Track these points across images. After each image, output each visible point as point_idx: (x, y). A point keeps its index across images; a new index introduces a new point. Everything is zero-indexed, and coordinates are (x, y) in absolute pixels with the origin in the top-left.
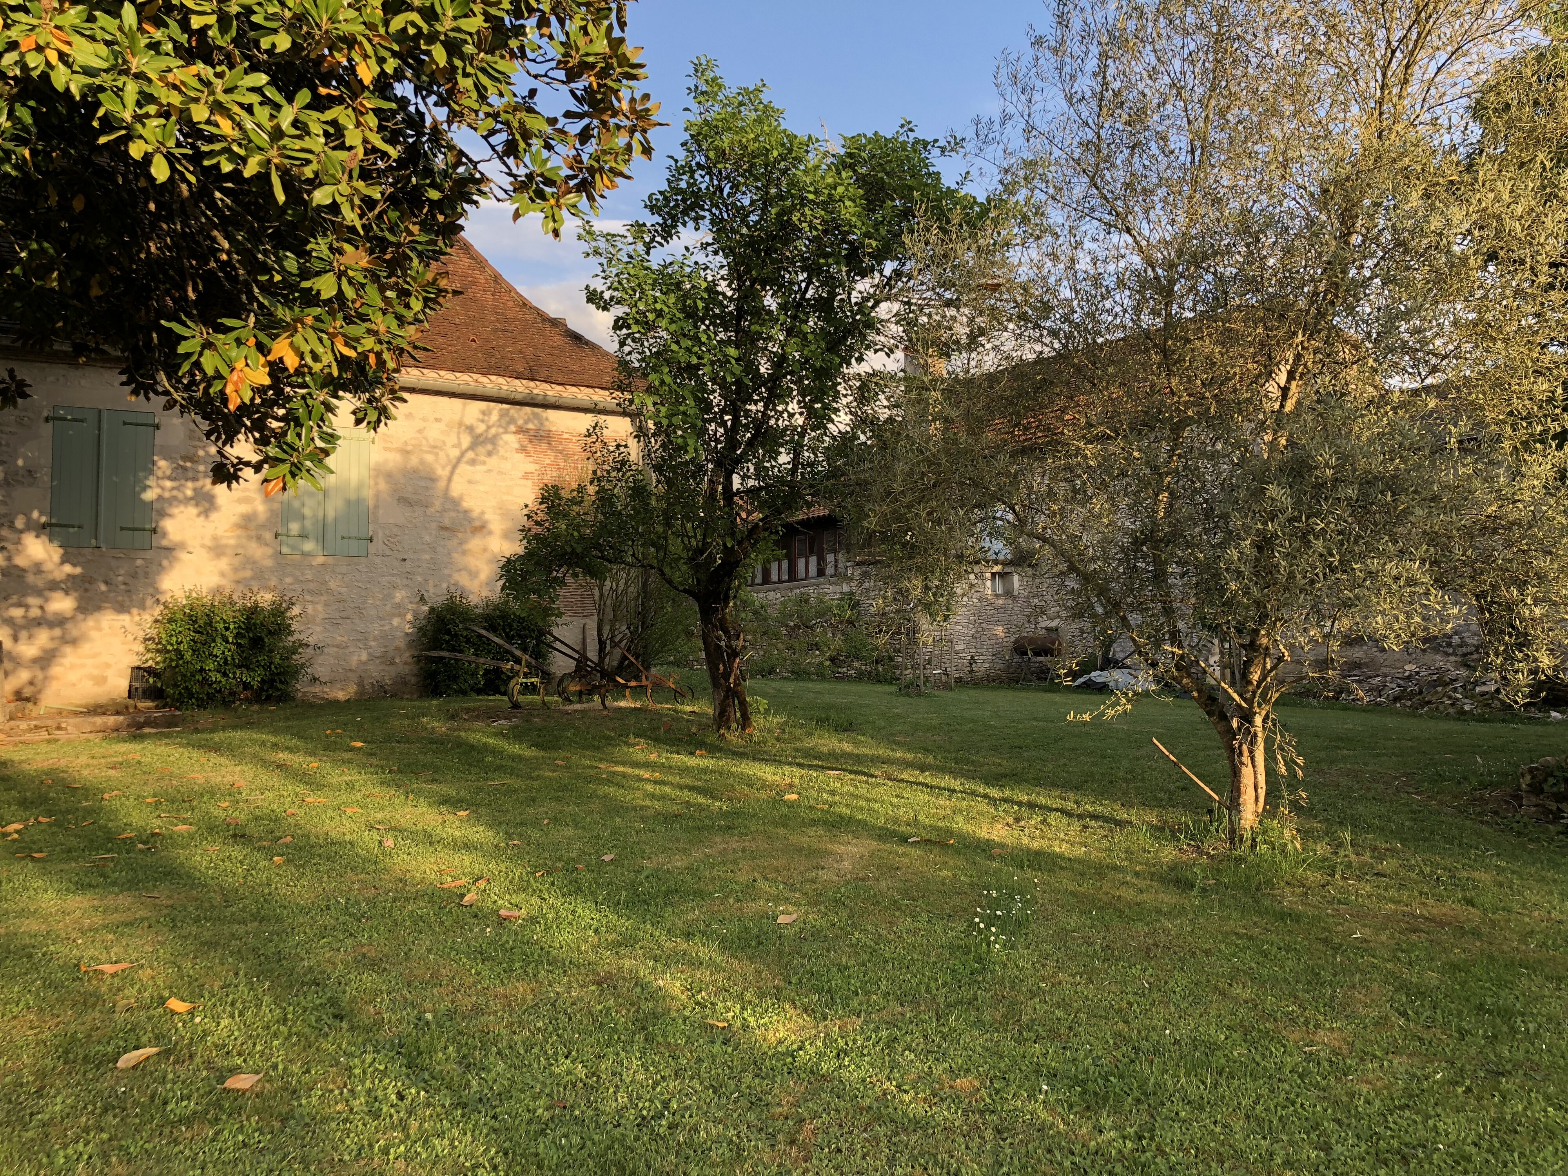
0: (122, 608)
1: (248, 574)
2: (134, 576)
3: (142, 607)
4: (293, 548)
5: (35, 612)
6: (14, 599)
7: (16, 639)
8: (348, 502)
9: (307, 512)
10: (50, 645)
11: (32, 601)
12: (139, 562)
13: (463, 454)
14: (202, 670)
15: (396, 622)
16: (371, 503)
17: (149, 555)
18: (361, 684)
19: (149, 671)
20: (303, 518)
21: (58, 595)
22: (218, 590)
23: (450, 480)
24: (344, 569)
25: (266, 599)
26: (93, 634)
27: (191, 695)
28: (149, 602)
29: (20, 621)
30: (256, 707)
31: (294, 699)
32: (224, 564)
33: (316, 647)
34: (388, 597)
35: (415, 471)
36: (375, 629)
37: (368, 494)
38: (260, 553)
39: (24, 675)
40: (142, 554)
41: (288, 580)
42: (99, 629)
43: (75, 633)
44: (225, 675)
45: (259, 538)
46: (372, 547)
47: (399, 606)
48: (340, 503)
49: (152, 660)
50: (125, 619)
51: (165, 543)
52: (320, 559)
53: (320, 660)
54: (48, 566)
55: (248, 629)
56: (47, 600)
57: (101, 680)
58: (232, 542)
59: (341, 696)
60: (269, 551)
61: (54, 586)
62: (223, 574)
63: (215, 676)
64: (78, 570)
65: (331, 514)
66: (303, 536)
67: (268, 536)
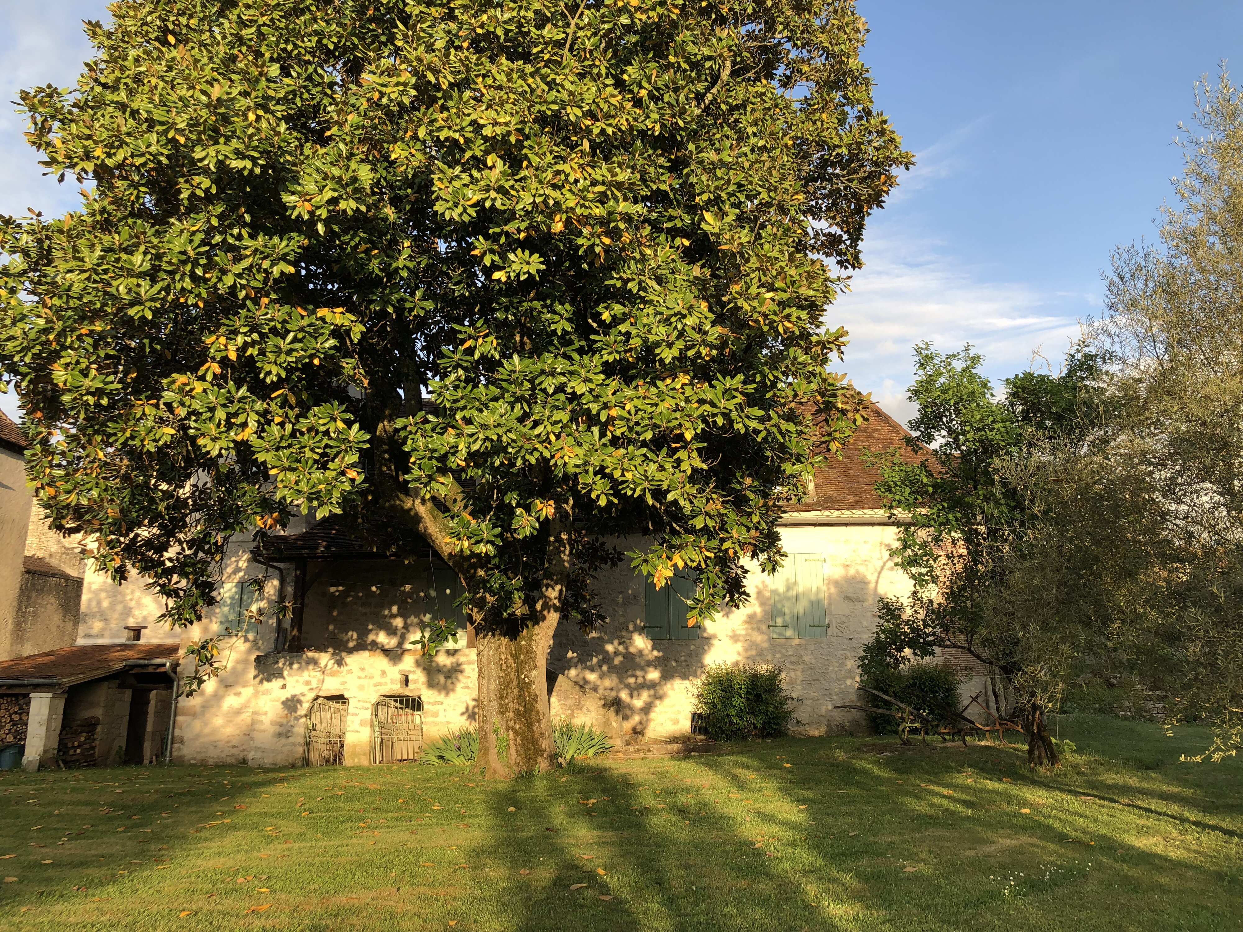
0: (684, 677)
1: (754, 652)
2: (690, 656)
3: (696, 676)
4: (780, 634)
5: (640, 680)
6: (630, 673)
7: (632, 697)
8: (811, 602)
9: (786, 610)
10: (649, 700)
11: (639, 673)
12: (692, 647)
13: (885, 564)
14: (728, 715)
15: (849, 682)
16: (826, 602)
17: (698, 642)
18: (829, 725)
19: (700, 716)
20: (784, 614)
21: (651, 669)
22: (737, 664)
23: (877, 582)
24: (812, 647)
25: (763, 669)
26: (670, 693)
27: (723, 732)
28: (699, 673)
29: (633, 686)
30: (759, 741)
31: (787, 735)
32: (739, 647)
33: (799, 700)
34: (843, 664)
35: (854, 578)
36: (835, 687)
37: (824, 596)
38: (759, 638)
39: (637, 718)
40: (693, 642)
41: (778, 656)
42: (673, 689)
43: (661, 692)
44: (741, 718)
45: (759, 629)
46: (829, 632)
47: (850, 671)
48: (806, 603)
49: (703, 710)
50: (686, 682)
51: (705, 635)
52: (797, 641)
53: (802, 708)
54: (646, 652)
55: (753, 689)
56: (646, 673)
57: (677, 722)
58: (743, 632)
59: (816, 733)
60: (765, 637)
61: (649, 664)
62: (739, 654)
63: (736, 720)
64: (661, 654)
65: (801, 611)
66: (785, 626)
67: (764, 627)
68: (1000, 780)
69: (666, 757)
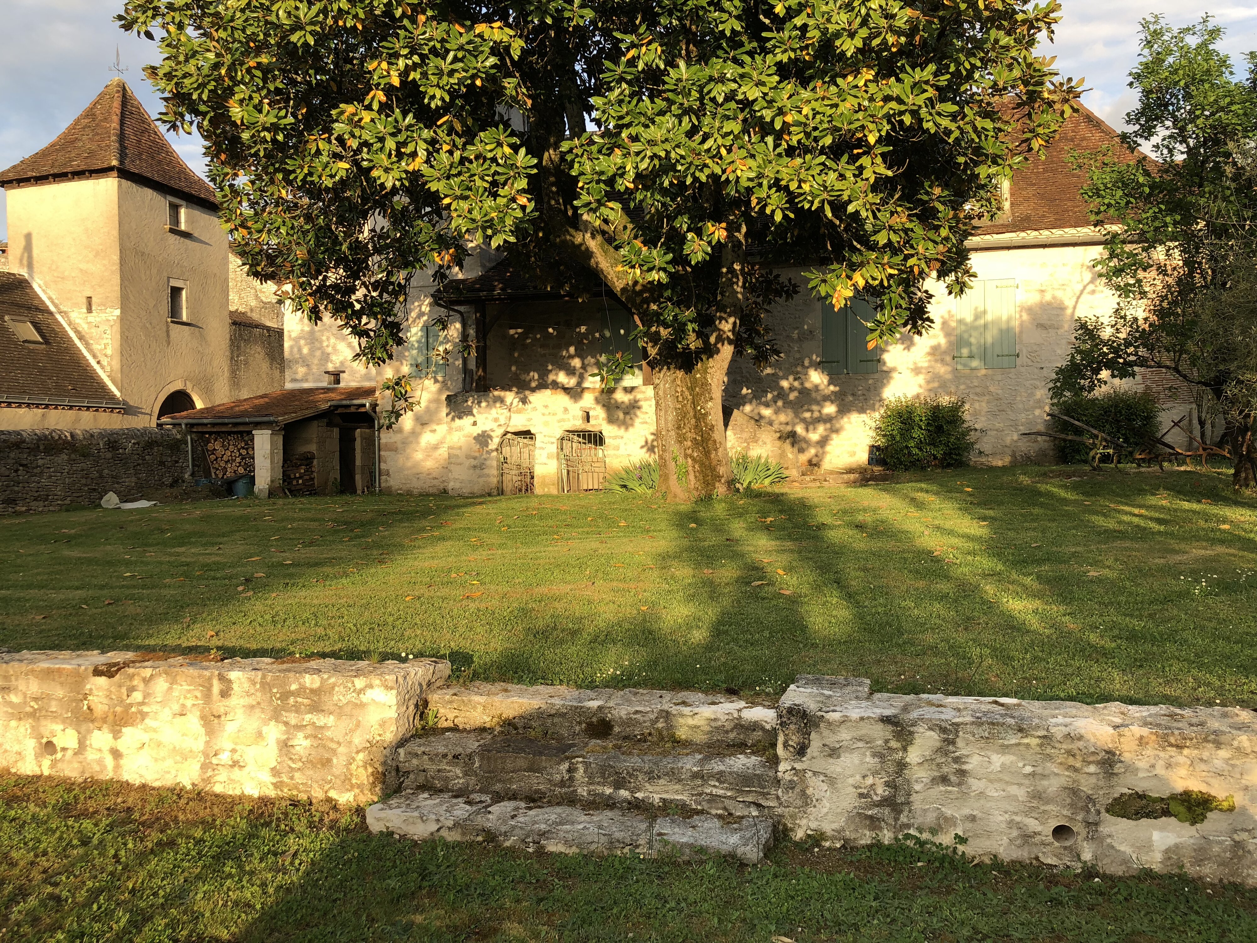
0: (862, 410)
1: (936, 384)
2: (869, 390)
3: (874, 410)
4: (965, 365)
5: (816, 414)
6: (806, 407)
7: (807, 430)
8: (1001, 331)
9: (973, 340)
10: (825, 434)
11: (815, 408)
12: (870, 382)
13: (1085, 287)
14: (907, 447)
15: (1037, 412)
16: (1017, 330)
17: (876, 376)
18: (1013, 456)
19: (878, 448)
20: (970, 344)
21: (828, 404)
22: (918, 396)
23: (1075, 308)
24: (999, 377)
25: (945, 400)
26: (847, 426)
27: (901, 463)
28: (877, 406)
29: (809, 420)
30: (939, 470)
31: (968, 465)
32: (921, 379)
33: (982, 431)
34: (1032, 394)
35: (1049, 304)
36: (1022, 417)
37: (1016, 324)
38: (942, 370)
39: (813, 451)
40: (872, 376)
41: (962, 387)
42: (850, 423)
43: (838, 426)
44: (920, 449)
45: (942, 360)
46: (1019, 361)
47: (1039, 401)
48: (995, 332)
49: (881, 442)
50: (864, 417)
51: (885, 368)
52: (983, 372)
53: (985, 439)
54: (822, 387)
55: (934, 421)
56: (822, 407)
57: (853, 454)
58: (926, 364)
59: (1000, 464)
60: (949, 369)
61: (826, 398)
62: (920, 386)
63: (915, 451)
64: (837, 389)
65: (989, 340)
66: (971, 357)
67: (948, 359)
68: (1199, 502)
69: (842, 486)
